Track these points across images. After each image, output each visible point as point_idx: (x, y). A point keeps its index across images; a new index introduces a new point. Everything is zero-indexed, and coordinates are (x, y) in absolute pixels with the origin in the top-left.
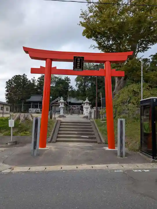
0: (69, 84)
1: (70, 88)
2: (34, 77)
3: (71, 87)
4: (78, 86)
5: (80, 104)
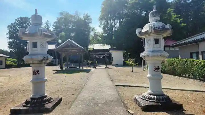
2: (47, 21)
3: (93, 29)
4: (102, 26)
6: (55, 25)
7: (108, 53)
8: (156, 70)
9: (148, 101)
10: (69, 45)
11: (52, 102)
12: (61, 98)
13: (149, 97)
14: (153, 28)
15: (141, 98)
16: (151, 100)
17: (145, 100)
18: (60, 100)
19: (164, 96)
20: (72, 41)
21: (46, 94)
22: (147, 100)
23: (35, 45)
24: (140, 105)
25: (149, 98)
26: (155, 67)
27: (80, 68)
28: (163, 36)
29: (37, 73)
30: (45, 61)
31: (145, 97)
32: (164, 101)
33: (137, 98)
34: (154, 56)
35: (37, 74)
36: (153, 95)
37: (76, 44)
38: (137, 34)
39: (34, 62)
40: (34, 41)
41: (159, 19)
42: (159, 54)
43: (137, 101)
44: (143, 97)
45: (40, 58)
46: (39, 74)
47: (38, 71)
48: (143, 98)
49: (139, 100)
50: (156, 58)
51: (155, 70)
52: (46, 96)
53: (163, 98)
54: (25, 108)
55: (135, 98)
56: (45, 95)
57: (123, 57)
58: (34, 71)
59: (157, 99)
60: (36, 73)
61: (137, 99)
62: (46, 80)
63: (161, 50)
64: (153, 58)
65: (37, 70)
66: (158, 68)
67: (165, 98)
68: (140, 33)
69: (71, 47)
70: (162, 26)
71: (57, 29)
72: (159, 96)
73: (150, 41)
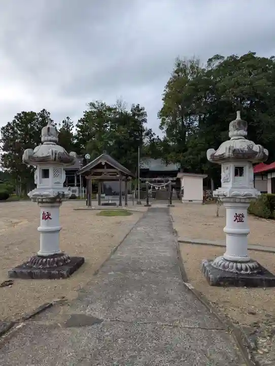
0: (145, 125)
1: (147, 134)
2: (68, 118)
3: (149, 133)
4: (165, 127)
5: (173, 174)
6: (80, 124)
7: (175, 179)
8: (238, 220)
10: (104, 163)
12: (83, 258)
13: (224, 265)
14: (231, 151)
16: (227, 270)
18: (82, 262)
25: (224, 267)
26: (236, 214)
27: (120, 205)
28: (251, 162)
30: (60, 199)
32: (249, 272)
35: (47, 219)
36: (230, 262)
39: (44, 200)
41: (246, 133)
43: (205, 270)
44: (215, 264)
45: (53, 194)
46: (51, 219)
47: (49, 215)
48: (215, 266)
49: (208, 268)
51: (236, 219)
58: (44, 214)
59: (237, 268)
60: (47, 217)
64: (232, 200)
65: (48, 213)
66: (241, 216)
67: (250, 267)
68: (212, 156)
69: (107, 168)
70: (249, 147)
71: (83, 132)
72: (240, 262)
73: (228, 171)
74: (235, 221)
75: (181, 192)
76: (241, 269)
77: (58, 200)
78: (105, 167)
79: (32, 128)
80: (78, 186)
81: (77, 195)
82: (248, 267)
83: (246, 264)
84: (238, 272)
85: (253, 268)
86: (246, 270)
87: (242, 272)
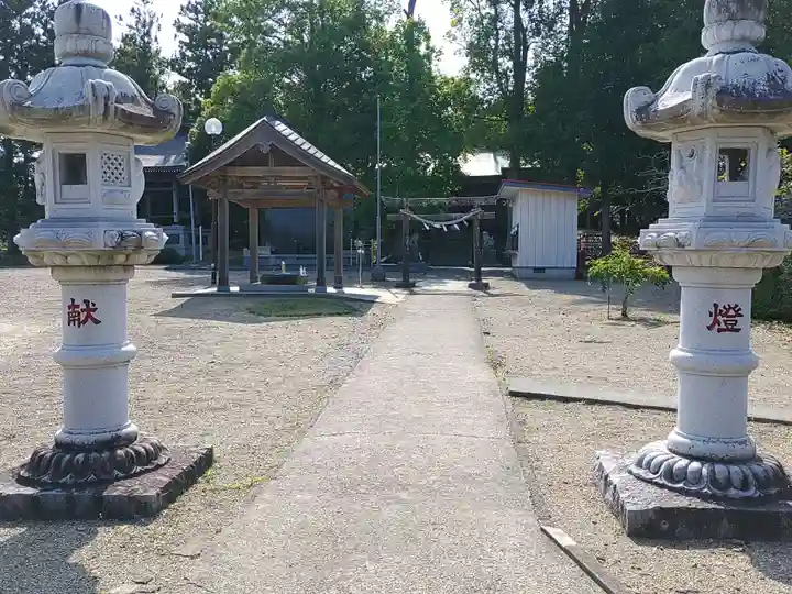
6: (186, 21)
7: (492, 200)
8: (723, 326)
9: (662, 486)
10: (265, 149)
11: (161, 466)
12: (211, 450)
13: (670, 469)
14: (712, 92)
15: (630, 472)
16: (681, 485)
17: (649, 482)
18: (207, 460)
19: (755, 467)
20: (281, 127)
21: (132, 428)
22: (656, 484)
23: (74, 169)
24: (617, 509)
25: (670, 475)
26: (716, 306)
27: (321, 283)
28: (772, 133)
29: (88, 316)
30: (128, 256)
31: (649, 463)
32: (751, 492)
33: (609, 466)
34: (713, 248)
35: (84, 322)
36: (692, 458)
37: (305, 147)
38: (630, 119)
39: (72, 260)
40: (74, 148)
42: (742, 235)
43: (607, 483)
44: (639, 464)
45: (102, 238)
46: (97, 322)
47: (90, 309)
48: (641, 472)
49: (615, 479)
50: (725, 261)
51: (716, 322)
52: (131, 439)
53: (745, 478)
54: (29, 491)
55: (601, 469)
56: (129, 430)
57: (581, 226)
58: (73, 306)
59: (713, 480)
60: (83, 317)
61: (607, 477)
62: (132, 355)
63: (753, 215)
64: (705, 260)
65: (87, 302)
66: (732, 313)
67: (755, 475)
68: (643, 111)
69: (278, 165)
70: (771, 79)
71: (197, 47)
72: (722, 461)
73: (695, 161)
74: (709, 328)
75: (508, 244)
76: (729, 483)
77: (121, 259)
78: (271, 160)
79: (27, 32)
80: (185, 222)
81: (182, 253)
82: (751, 478)
83: (744, 468)
84: (719, 492)
85: (767, 478)
86: (745, 485)
87: (733, 492)
